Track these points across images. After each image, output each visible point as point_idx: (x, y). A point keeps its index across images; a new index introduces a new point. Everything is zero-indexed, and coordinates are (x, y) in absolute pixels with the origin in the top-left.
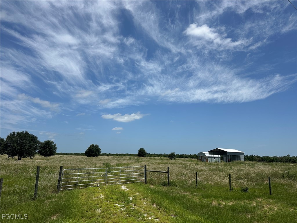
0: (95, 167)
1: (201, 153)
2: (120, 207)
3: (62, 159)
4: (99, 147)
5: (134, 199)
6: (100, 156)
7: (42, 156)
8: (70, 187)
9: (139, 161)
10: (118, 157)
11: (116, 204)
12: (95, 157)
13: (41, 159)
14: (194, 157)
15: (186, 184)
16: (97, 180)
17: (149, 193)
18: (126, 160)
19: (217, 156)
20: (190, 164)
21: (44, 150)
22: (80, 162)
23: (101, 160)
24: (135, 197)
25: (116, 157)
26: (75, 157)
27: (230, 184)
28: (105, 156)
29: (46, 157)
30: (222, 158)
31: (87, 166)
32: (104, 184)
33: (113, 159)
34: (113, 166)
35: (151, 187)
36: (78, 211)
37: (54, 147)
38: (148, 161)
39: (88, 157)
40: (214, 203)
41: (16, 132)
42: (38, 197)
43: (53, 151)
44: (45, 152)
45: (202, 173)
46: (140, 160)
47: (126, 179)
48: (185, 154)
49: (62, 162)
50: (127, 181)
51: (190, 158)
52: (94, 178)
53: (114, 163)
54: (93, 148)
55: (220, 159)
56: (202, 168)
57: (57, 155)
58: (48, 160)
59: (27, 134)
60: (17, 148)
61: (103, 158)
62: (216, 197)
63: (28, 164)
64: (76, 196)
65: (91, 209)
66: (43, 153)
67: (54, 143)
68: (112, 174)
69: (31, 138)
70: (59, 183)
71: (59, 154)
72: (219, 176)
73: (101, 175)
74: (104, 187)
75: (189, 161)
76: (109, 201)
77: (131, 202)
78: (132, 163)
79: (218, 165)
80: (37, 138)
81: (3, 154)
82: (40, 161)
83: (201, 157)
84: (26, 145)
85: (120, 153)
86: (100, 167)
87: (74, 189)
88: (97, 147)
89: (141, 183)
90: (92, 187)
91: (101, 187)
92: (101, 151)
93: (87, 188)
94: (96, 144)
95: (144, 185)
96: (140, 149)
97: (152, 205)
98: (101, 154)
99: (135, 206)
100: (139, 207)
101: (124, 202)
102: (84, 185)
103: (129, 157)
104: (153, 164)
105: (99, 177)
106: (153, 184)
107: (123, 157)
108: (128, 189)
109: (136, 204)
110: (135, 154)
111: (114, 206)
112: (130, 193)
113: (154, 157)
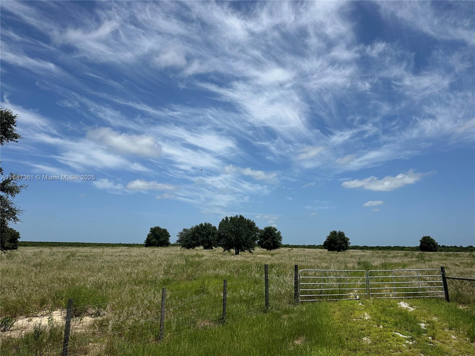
0: (346, 267)
2: (405, 338)
3: (291, 254)
4: (346, 236)
5: (428, 327)
6: (349, 251)
7: (264, 249)
8: (313, 298)
9: (425, 260)
10: (380, 251)
11: (396, 333)
12: (341, 251)
13: (263, 254)
16: (353, 290)
17: (460, 319)
18: (398, 258)
21: (265, 240)
22: (319, 258)
23: (352, 257)
24: (432, 325)
25: (377, 253)
26: (311, 252)
28: (358, 251)
29: (269, 251)
31: (333, 266)
32: (367, 297)
33: (372, 256)
34: (376, 267)
35: (461, 307)
36: (333, 337)
37: (278, 236)
38: (445, 260)
39: (329, 252)
41: (229, 217)
42: (271, 308)
43: (277, 242)
44: (267, 243)
46: (427, 258)
47: (406, 290)
49: (293, 259)
50: (409, 295)
52: (349, 286)
53: (377, 262)
54: (336, 238)
57: (283, 248)
58: (272, 255)
59: (242, 219)
60: (233, 238)
61: (355, 254)
63: (248, 260)
64: (325, 312)
65: (353, 336)
66: (265, 244)
67: (276, 230)
68: (377, 280)
69: (247, 225)
70: (296, 291)
71: (286, 246)
73: (357, 282)
74: (368, 301)
76: (381, 327)
77: (425, 332)
78: (411, 263)
80: (254, 224)
81: (217, 247)
82: (263, 256)
84: (242, 234)
85: (385, 245)
86: (354, 268)
87: (319, 301)
88: (342, 236)
89: (438, 299)
90: (347, 300)
91: (362, 302)
92: (350, 242)
93: (339, 300)
94: (340, 231)
95: (446, 303)
96: (423, 238)
97: (471, 342)
98: (350, 246)
99: (434, 341)
100: (443, 343)
101: (411, 331)
102: (333, 296)
103: (402, 251)
104: (457, 265)
105: (356, 284)
106: (463, 303)
107: (391, 252)
108: (413, 309)
109: (437, 337)
110: (414, 246)
111: (393, 336)
112: (420, 316)
113: (455, 252)
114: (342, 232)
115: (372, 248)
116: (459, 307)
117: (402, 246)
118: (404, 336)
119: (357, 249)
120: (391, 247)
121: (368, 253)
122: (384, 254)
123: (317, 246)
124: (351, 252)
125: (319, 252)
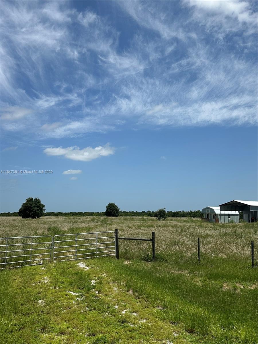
0: (36, 233)
1: (208, 208)
2: (76, 296)
4: (42, 203)
5: (98, 283)
6: (43, 217)
9: (107, 224)
10: (72, 217)
11: (70, 292)
12: (36, 218)
14: (196, 215)
15: (182, 257)
16: (39, 255)
17: (123, 273)
18: (86, 223)
19: (234, 212)
20: (190, 226)
22: (11, 226)
23: (45, 223)
24: (100, 280)
25: (69, 218)
26: (3, 220)
27: (253, 257)
30: (241, 216)
31: (22, 233)
32: (51, 261)
33: (64, 222)
34: (64, 232)
35: (126, 263)
36: (8, 304)
38: (122, 223)
39: (23, 219)
40: (226, 287)
45: (208, 239)
46: (109, 222)
48: (181, 211)
50: (88, 256)
51: (191, 216)
52: (35, 252)
53: (66, 227)
54: (31, 205)
55: (238, 217)
56: (209, 233)
61: (48, 220)
62: (230, 277)
64: (5, 280)
65: (29, 301)
68: (61, 244)
72: (237, 244)
73: (45, 247)
74: (51, 265)
75: (188, 222)
76: (57, 288)
77: (94, 287)
78: (95, 227)
79: (234, 226)
83: (208, 215)
86: (43, 234)
88: (38, 203)
89: (110, 258)
90: (30, 266)
91: (45, 266)
92: (45, 209)
93: (22, 267)
94: (36, 198)
95: (116, 260)
96: (108, 205)
97: (127, 292)
98: (46, 212)
99: (99, 294)
100: (106, 295)
101: (83, 288)
102: (17, 263)
103: (91, 217)
104: (130, 227)
105: (42, 249)
106: (128, 259)
107: (81, 217)
108: (89, 268)
109: (102, 291)
110: (102, 212)
111: (66, 295)
112: (93, 274)
113: (131, 216)
114: (39, 199)
115: (66, 214)
116: (125, 262)
117: (92, 212)
118: (76, 294)
119: (52, 216)
120: (82, 213)
121: (61, 219)
122: (75, 220)
123: (11, 214)
124: (45, 219)
125: (12, 220)
